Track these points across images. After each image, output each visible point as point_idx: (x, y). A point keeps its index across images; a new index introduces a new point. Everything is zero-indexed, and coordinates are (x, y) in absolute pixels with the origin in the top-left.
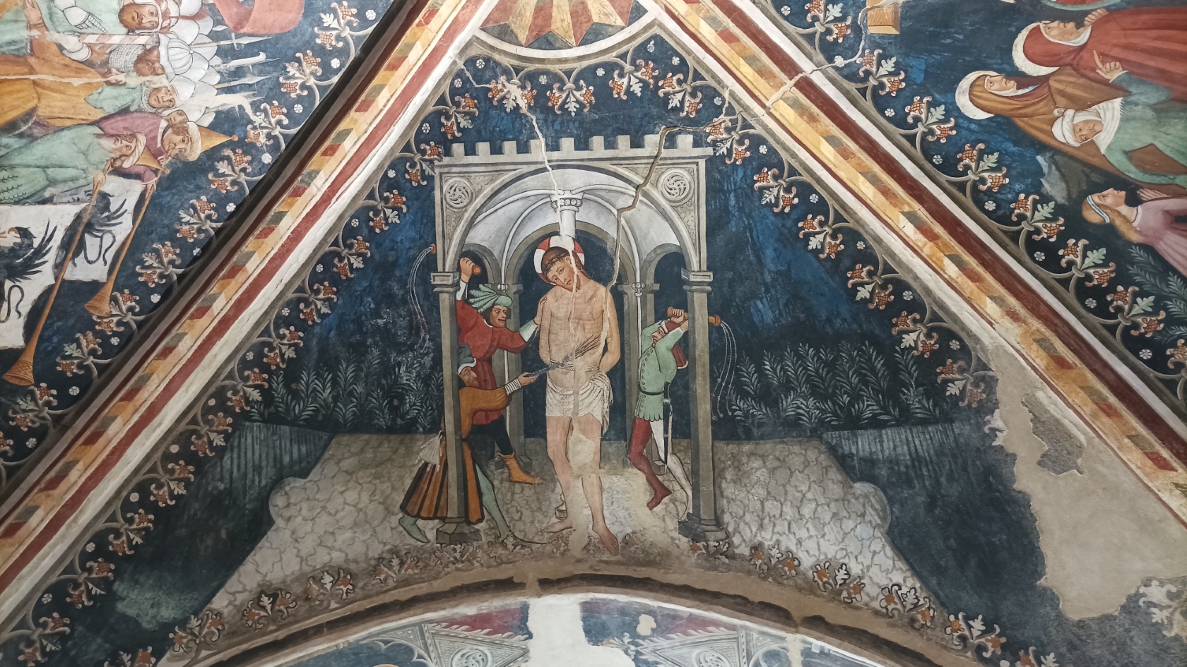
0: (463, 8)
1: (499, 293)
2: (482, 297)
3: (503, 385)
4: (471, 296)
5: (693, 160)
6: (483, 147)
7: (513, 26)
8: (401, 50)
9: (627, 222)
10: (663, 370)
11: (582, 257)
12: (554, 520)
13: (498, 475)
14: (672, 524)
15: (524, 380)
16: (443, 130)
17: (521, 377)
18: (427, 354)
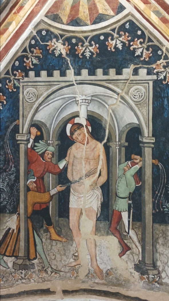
0: (36, 6)
1: (49, 145)
2: (41, 147)
3: (49, 191)
4: (35, 146)
5: (147, 81)
6: (44, 73)
7: (60, 15)
8: (5, 25)
9: (113, 111)
10: (129, 186)
11: (90, 128)
12: (72, 260)
13: (44, 236)
14: (131, 266)
15: (59, 188)
16: (25, 64)
17: (58, 187)
18: (13, 174)
